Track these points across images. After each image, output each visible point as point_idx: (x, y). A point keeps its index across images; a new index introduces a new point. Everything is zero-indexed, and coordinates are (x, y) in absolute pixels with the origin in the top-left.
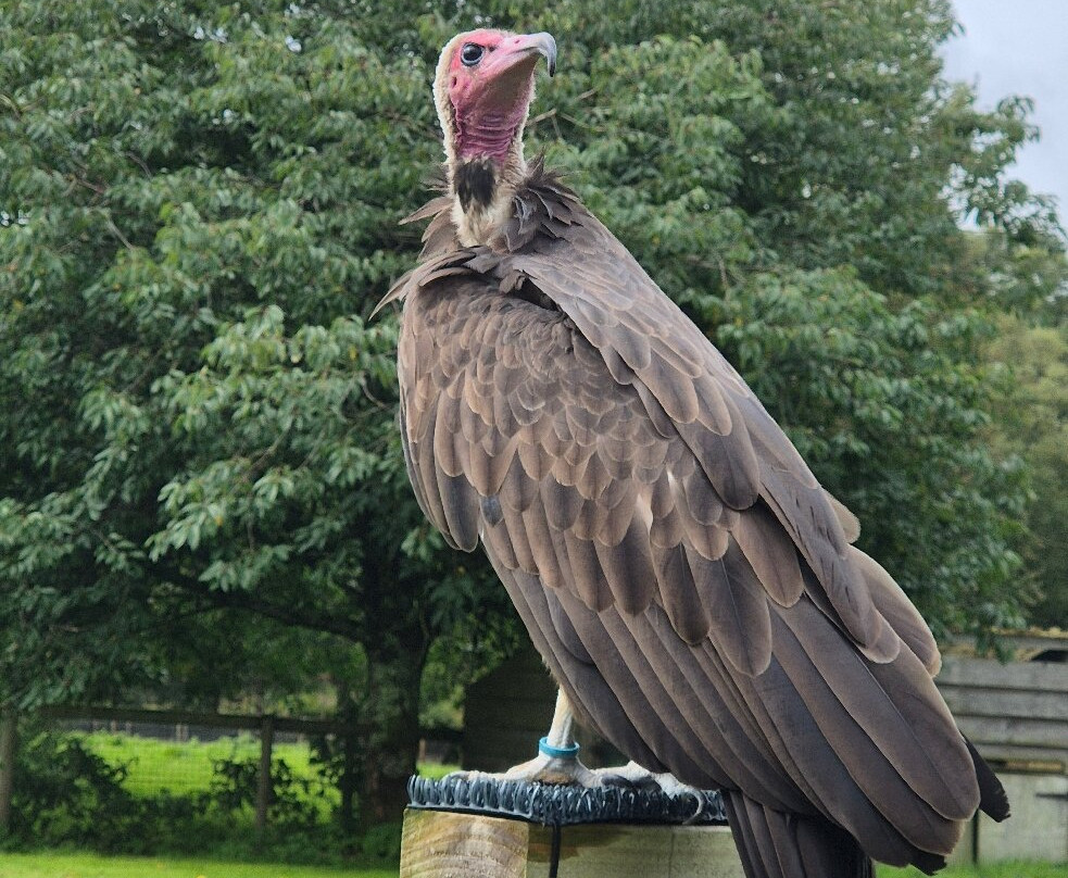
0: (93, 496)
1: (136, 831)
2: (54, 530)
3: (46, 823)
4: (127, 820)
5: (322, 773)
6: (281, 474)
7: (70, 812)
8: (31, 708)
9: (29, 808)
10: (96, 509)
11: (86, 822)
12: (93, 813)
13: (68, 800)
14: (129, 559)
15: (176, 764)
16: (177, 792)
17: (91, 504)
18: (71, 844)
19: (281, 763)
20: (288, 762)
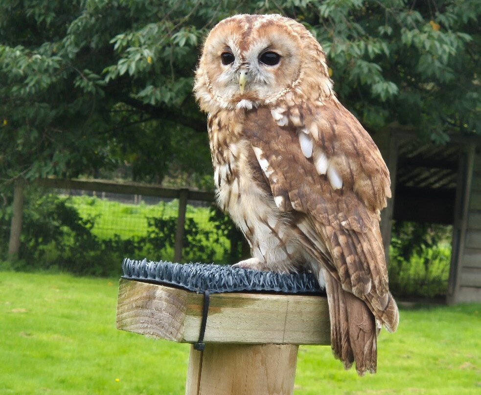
0: (71, 44)
1: (99, 260)
2: (48, 66)
3: (42, 252)
4: (92, 253)
5: (218, 227)
6: (190, 32)
7: (57, 248)
8: (32, 179)
9: (32, 243)
10: (72, 51)
11: (67, 254)
12: (71, 249)
13: (56, 240)
14: (96, 85)
15: (129, 219)
16: (125, 237)
17: (69, 49)
18: (56, 266)
19: (191, 220)
20: (195, 220)
